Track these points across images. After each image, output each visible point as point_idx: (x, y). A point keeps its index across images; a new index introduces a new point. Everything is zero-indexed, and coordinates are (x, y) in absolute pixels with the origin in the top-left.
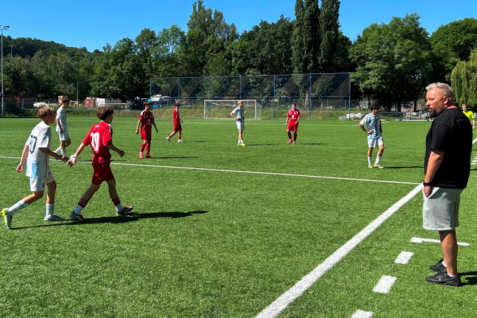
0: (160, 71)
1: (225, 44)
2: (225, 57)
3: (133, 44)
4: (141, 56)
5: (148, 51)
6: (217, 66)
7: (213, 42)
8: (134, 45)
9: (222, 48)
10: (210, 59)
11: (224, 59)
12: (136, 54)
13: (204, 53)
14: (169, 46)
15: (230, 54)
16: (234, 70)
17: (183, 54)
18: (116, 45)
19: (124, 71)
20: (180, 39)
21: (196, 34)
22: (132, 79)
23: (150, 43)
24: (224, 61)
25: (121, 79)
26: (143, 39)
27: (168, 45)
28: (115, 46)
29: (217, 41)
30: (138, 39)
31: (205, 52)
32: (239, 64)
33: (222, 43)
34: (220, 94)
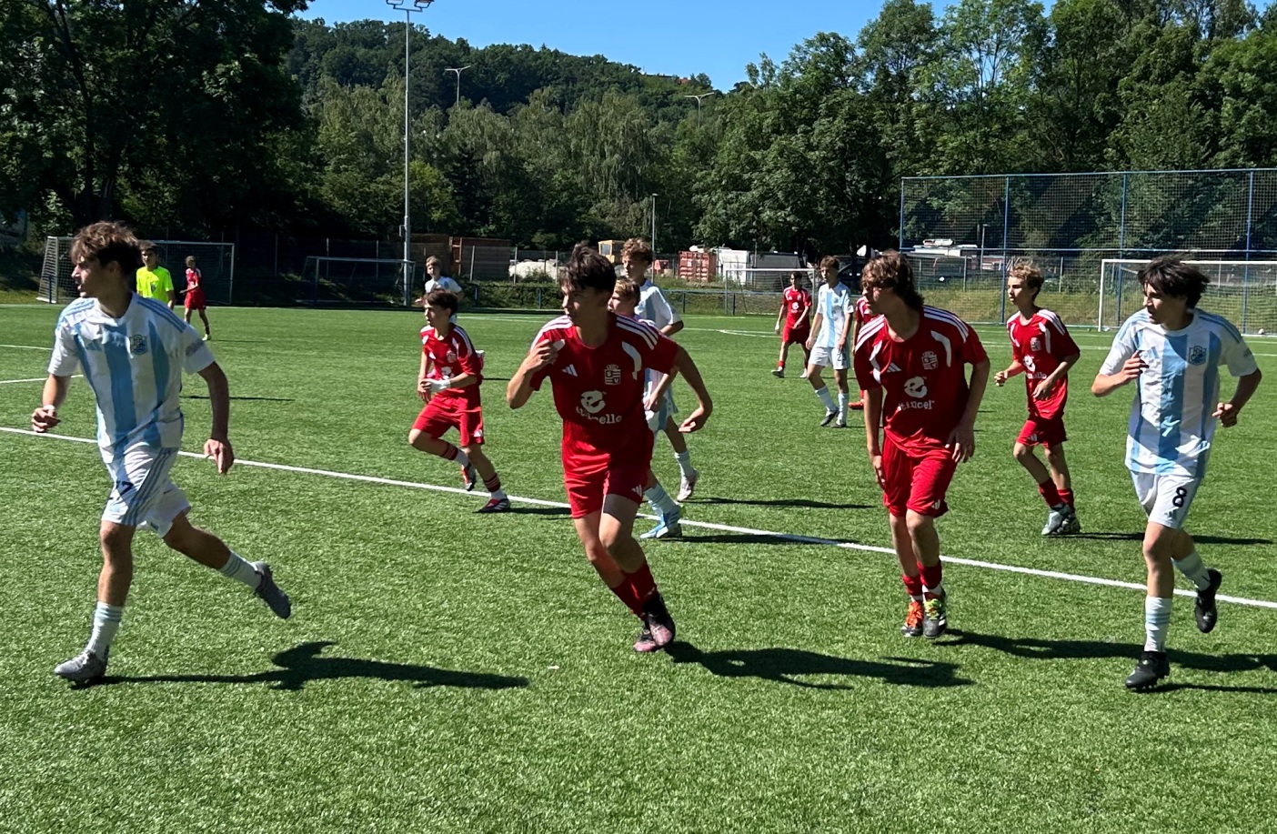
0: (943, 153)
1: (1196, 49)
2: (1193, 98)
3: (849, 57)
4: (877, 96)
5: (902, 78)
6: (1160, 129)
7: (1151, 39)
8: (856, 58)
9: (1187, 65)
10: (1134, 104)
11: (1189, 104)
12: (861, 91)
13: (1113, 83)
14: (980, 60)
15: (1215, 86)
16: (1227, 146)
17: (1032, 88)
18: (790, 60)
19: (812, 155)
20: (1022, 31)
21: (1084, 11)
22: (842, 180)
23: (914, 51)
24: (1190, 112)
25: (803, 182)
26: (888, 35)
27: (976, 55)
28: (786, 63)
29: (1166, 36)
30: (871, 36)
31: (1119, 78)
32: (1251, 122)
33: (1186, 47)
34: (1167, 237)
